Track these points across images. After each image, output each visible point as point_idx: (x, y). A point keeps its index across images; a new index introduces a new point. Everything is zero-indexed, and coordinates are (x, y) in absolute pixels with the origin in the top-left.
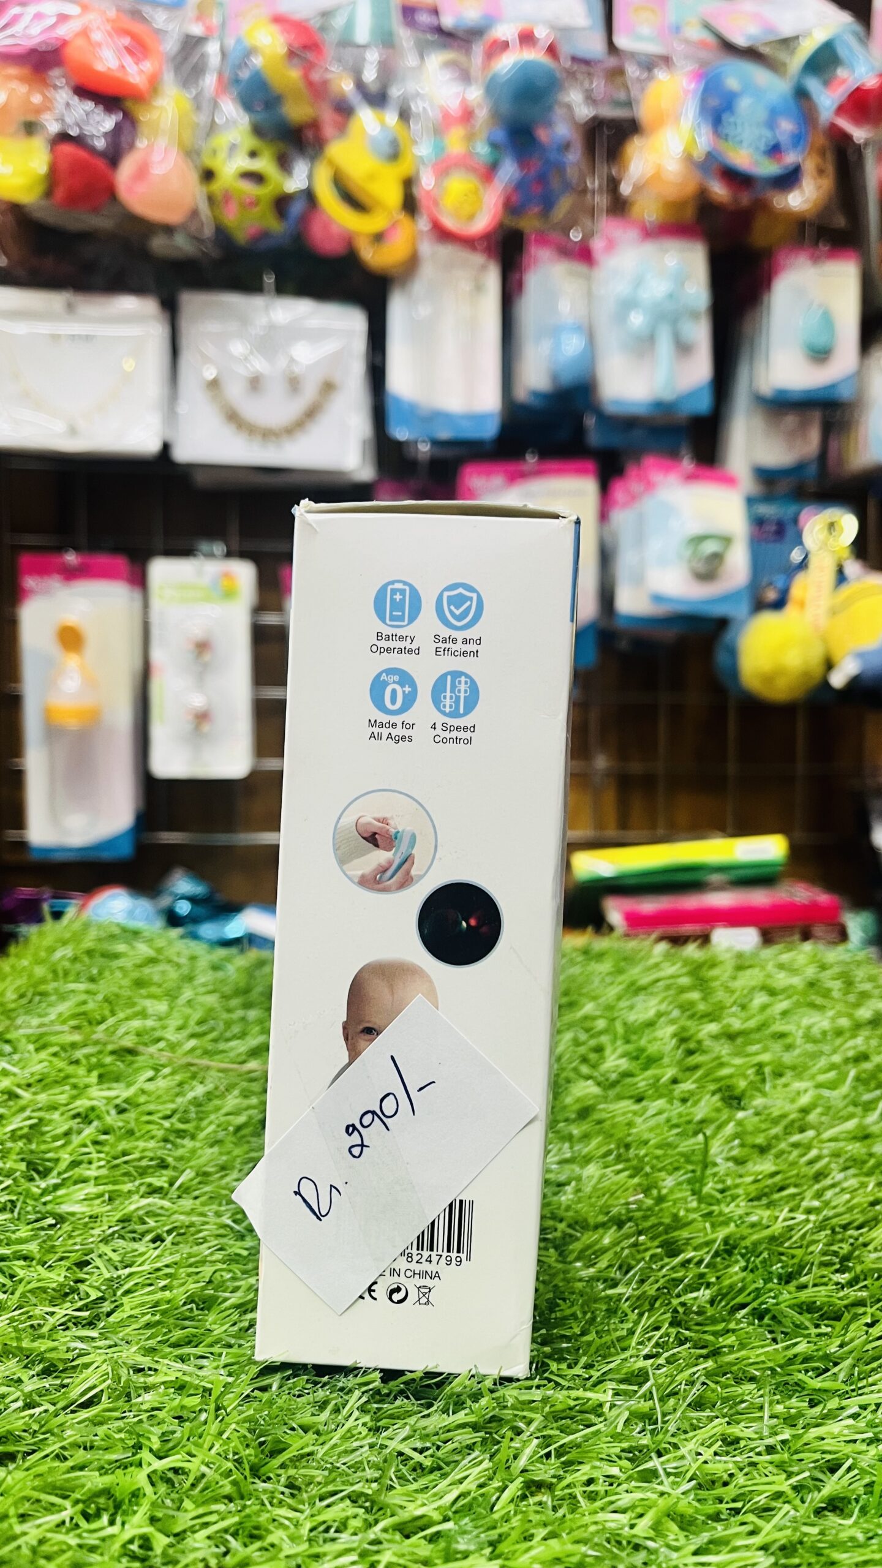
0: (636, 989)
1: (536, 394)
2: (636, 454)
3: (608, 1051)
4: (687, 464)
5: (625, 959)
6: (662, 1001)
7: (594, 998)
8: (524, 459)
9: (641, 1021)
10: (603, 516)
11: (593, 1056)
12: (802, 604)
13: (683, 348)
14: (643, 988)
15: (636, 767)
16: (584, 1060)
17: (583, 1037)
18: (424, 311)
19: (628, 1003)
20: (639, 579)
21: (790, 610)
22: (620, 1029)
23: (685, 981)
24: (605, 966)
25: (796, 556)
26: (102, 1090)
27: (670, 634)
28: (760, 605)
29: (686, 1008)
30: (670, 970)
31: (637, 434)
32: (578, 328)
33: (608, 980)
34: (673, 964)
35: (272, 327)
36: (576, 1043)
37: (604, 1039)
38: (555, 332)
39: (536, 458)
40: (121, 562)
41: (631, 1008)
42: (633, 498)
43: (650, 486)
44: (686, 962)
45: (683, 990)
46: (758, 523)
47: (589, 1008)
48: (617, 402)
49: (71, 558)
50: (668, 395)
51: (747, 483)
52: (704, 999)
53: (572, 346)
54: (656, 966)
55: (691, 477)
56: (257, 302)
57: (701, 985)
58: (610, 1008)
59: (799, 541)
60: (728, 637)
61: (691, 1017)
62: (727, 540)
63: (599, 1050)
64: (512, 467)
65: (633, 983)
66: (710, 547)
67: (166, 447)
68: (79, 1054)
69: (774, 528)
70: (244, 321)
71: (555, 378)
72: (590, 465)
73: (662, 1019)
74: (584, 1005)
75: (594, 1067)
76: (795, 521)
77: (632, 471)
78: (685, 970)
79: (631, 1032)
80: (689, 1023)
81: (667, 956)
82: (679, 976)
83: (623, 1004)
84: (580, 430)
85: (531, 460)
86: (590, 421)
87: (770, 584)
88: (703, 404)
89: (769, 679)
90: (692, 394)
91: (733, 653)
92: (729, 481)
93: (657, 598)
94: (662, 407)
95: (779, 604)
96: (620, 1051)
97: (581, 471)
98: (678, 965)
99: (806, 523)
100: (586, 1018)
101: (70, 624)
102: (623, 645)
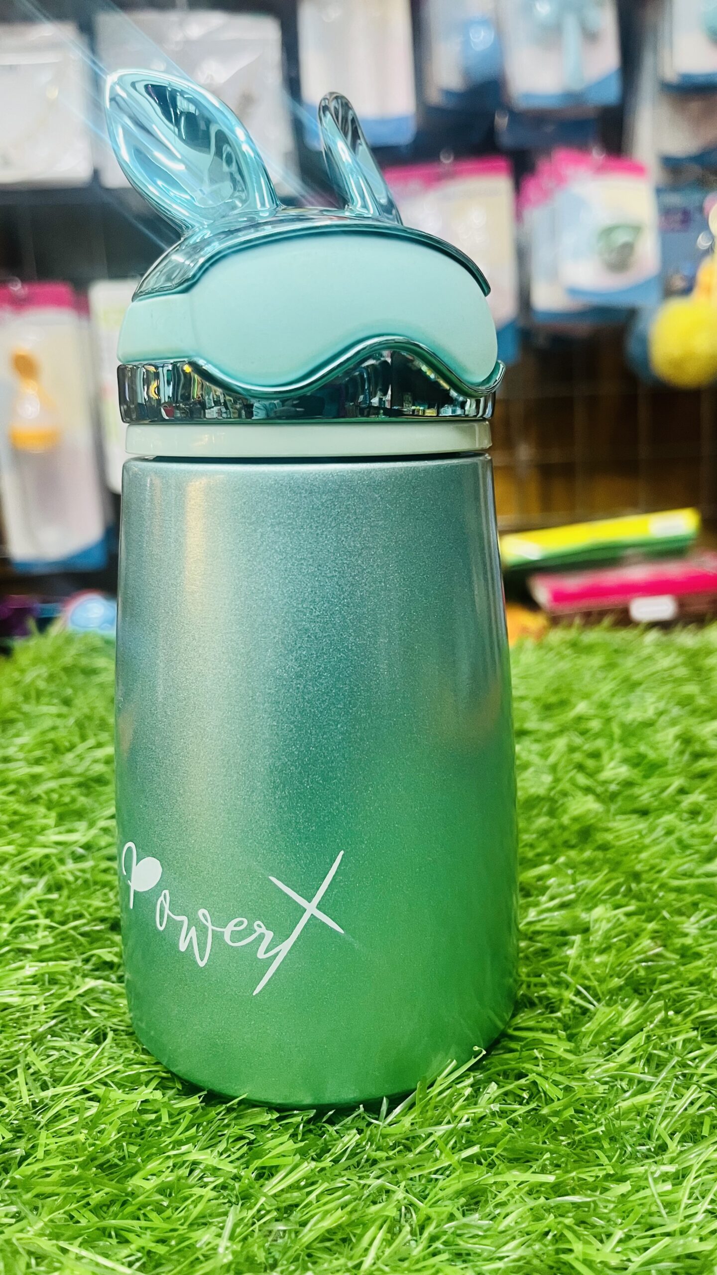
0: (630, 685)
1: (448, 93)
2: (547, 150)
3: (606, 757)
4: (597, 155)
5: (616, 651)
6: (660, 698)
7: (586, 696)
8: (439, 159)
9: (640, 719)
10: (518, 215)
11: (590, 763)
12: (709, 290)
13: (590, 36)
14: (638, 684)
15: (556, 456)
16: (580, 767)
17: (578, 740)
18: (334, 14)
19: (623, 700)
20: (554, 274)
21: (697, 296)
22: (617, 731)
23: (682, 672)
24: (597, 660)
25: (702, 242)
26: (60, 833)
27: (583, 328)
28: (669, 293)
29: (686, 702)
30: (665, 662)
31: (549, 129)
32: (485, 22)
33: (600, 675)
34: (668, 655)
35: (188, 42)
36: (572, 749)
37: (600, 743)
38: (465, 27)
39: (452, 158)
40: (63, 289)
41: (627, 705)
42: (546, 194)
43: (561, 180)
44: (682, 651)
45: (679, 681)
46: (666, 212)
47: (581, 707)
48: (528, 96)
49: (17, 288)
50: (576, 86)
51: (654, 173)
52: (704, 691)
53: (481, 39)
54: (650, 658)
55: (600, 169)
56: (171, 18)
57: (699, 676)
58: (604, 706)
59: (705, 226)
60: (640, 326)
61: (693, 712)
62: (637, 229)
63: (596, 755)
64: (426, 170)
65: (626, 680)
66: (621, 238)
67: (96, 174)
68: (39, 790)
69: (679, 217)
70: (159, 39)
71: (466, 73)
72: (503, 164)
73: (664, 719)
74: (574, 706)
75: (591, 775)
76: (701, 209)
77: (543, 166)
78: (679, 660)
79: (631, 732)
80: (693, 721)
81: (658, 645)
82: (675, 667)
83: (616, 701)
84: (491, 132)
85: (447, 161)
86: (502, 121)
87: (677, 271)
88: (611, 94)
89: (678, 364)
90: (601, 83)
91: (644, 342)
92: (637, 170)
93: (573, 292)
94: (573, 98)
95: (687, 291)
96: (619, 755)
97: (494, 170)
98: (674, 655)
99: (710, 209)
100: (579, 719)
101: (22, 353)
102: (541, 341)
